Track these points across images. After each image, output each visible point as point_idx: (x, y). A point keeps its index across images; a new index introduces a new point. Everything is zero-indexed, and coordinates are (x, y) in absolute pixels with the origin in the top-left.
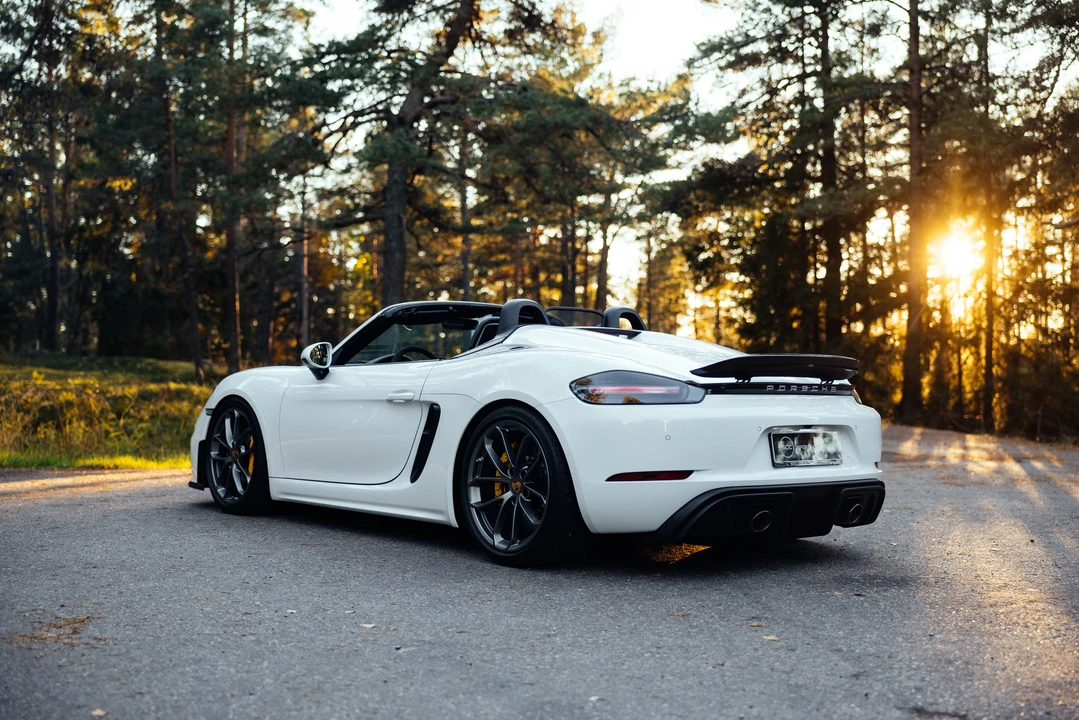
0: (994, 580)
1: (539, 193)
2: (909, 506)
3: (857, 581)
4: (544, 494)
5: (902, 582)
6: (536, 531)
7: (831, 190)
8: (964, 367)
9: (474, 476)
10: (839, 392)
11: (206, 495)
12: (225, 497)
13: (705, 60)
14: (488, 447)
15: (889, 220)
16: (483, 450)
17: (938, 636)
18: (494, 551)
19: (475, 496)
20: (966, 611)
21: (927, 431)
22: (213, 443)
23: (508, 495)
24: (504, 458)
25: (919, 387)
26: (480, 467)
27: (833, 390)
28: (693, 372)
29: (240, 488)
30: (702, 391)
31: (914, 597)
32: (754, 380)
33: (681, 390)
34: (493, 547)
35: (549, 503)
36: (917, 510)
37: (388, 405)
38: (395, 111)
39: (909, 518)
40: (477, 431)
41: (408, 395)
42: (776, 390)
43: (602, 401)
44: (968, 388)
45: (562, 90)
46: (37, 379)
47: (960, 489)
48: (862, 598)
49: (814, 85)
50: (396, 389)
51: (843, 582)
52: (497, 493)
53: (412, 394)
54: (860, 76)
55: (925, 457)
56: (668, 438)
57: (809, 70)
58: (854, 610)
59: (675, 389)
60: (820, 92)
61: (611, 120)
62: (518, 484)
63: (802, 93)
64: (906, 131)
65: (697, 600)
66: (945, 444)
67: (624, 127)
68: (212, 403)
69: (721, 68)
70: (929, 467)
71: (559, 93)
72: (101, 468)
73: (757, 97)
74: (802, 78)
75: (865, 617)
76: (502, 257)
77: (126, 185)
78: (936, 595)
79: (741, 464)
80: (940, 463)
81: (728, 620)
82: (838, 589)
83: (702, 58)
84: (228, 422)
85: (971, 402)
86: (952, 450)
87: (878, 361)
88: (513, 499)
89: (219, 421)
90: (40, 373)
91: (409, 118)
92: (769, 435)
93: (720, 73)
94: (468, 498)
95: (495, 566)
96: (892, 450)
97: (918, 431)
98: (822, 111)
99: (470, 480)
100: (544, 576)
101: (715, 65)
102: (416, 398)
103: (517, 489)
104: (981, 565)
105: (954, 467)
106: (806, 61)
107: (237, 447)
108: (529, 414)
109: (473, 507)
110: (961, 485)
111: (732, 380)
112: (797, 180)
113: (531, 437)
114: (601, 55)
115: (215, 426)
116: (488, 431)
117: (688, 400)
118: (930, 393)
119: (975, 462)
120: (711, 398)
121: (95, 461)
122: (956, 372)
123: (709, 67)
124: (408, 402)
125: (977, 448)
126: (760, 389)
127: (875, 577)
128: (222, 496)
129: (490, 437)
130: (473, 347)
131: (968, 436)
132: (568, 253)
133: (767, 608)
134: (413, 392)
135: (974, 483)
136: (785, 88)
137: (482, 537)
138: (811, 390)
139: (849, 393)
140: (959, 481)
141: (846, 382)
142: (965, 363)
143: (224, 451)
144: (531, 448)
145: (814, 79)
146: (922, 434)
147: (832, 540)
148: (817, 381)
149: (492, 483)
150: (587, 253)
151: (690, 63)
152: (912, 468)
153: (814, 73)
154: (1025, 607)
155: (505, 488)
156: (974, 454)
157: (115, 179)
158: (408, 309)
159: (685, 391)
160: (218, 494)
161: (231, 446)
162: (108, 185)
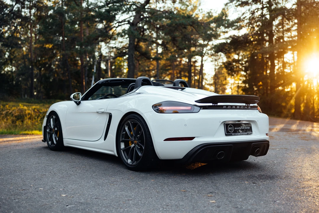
0: (307, 177)
1: (177, 47)
2: (286, 147)
3: (256, 177)
4: (143, 145)
5: (272, 178)
6: (141, 158)
7: (271, 44)
8: (315, 101)
9: (122, 139)
10: (252, 108)
11: (46, 144)
12: (51, 145)
13: (231, 4)
14: (126, 128)
15: (293, 55)
16: (125, 130)
17: (278, 201)
18: (128, 165)
19: (123, 146)
20: (292, 190)
21: (301, 121)
22: (47, 127)
23: (133, 145)
24: (132, 133)
25: (300, 107)
26: (124, 136)
27: (249, 107)
28: (196, 101)
29: (55, 142)
30: (199, 108)
31: (275, 184)
32: (219, 104)
33: (191, 108)
34: (127, 163)
35: (145, 148)
36: (288, 149)
37: (97, 114)
38: (131, 21)
39: (285, 152)
40: (123, 122)
41: (103, 110)
42: (227, 107)
43: (165, 112)
44: (316, 108)
45: (183, 13)
46: (21, 106)
47: (307, 141)
48: (254, 184)
49: (266, 11)
50: (99, 108)
51: (251, 177)
52: (130, 145)
53: (104, 110)
54: (282, 8)
55: (299, 130)
56: (185, 125)
57: (265, 6)
58: (250, 189)
59: (189, 108)
60: (268, 13)
61: (198, 22)
62: (136, 142)
63: (262, 13)
64: (296, 25)
65: (193, 184)
66: (306, 126)
67: (203, 24)
68: (47, 114)
69: (236, 6)
70: (299, 133)
71: (182, 14)
72: (28, 134)
73: (248, 15)
74: (262, 8)
75: (252, 193)
76: (169, 68)
77: (50, 46)
78: (283, 183)
79: (213, 135)
80: (303, 132)
81: (200, 194)
82: (247, 181)
83: (230, 3)
84: (52, 120)
85: (317, 112)
86: (308, 128)
87: (287, 99)
88: (134, 147)
89: (49, 120)
90: (22, 104)
91: (135, 23)
92: (224, 124)
93: (236, 7)
94: (120, 146)
95: (128, 170)
96: (288, 128)
97: (298, 121)
98: (269, 19)
99: (121, 140)
100: (143, 175)
101: (234, 5)
102: (105, 111)
103: (136, 143)
104: (304, 170)
105: (307, 134)
106: (264, 3)
107: (54, 128)
108: (139, 117)
109: (122, 149)
110: (307, 140)
111: (211, 104)
112: (261, 41)
113: (139, 125)
114: (200, 4)
115: (48, 121)
116: (126, 123)
117: (194, 111)
118: (304, 109)
119: (315, 132)
120: (202, 111)
121: (26, 132)
122: (312, 102)
123: (232, 6)
124: (103, 113)
125: (317, 127)
126: (221, 107)
127: (263, 175)
128: (50, 144)
129: (127, 125)
130: (127, 93)
131: (315, 123)
132: (190, 66)
133: (218, 188)
134: (104, 109)
135: (312, 139)
136: (257, 12)
137: (124, 160)
138: (240, 108)
139: (256, 109)
140: (306, 139)
141: (256, 105)
142: (315, 99)
143: (51, 129)
144: (140, 129)
145: (266, 9)
146: (299, 123)
147: (253, 160)
148: (244, 104)
149: (129, 141)
150: (195, 66)
151: (226, 5)
152: (293, 134)
153: (267, 7)
154: (315, 189)
155: (132, 143)
156: (315, 129)
157: (46, 44)
158: (107, 81)
159: (193, 108)
160: (49, 144)
161: (52, 128)
162: (44, 46)
